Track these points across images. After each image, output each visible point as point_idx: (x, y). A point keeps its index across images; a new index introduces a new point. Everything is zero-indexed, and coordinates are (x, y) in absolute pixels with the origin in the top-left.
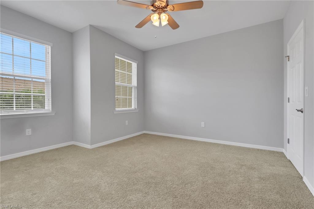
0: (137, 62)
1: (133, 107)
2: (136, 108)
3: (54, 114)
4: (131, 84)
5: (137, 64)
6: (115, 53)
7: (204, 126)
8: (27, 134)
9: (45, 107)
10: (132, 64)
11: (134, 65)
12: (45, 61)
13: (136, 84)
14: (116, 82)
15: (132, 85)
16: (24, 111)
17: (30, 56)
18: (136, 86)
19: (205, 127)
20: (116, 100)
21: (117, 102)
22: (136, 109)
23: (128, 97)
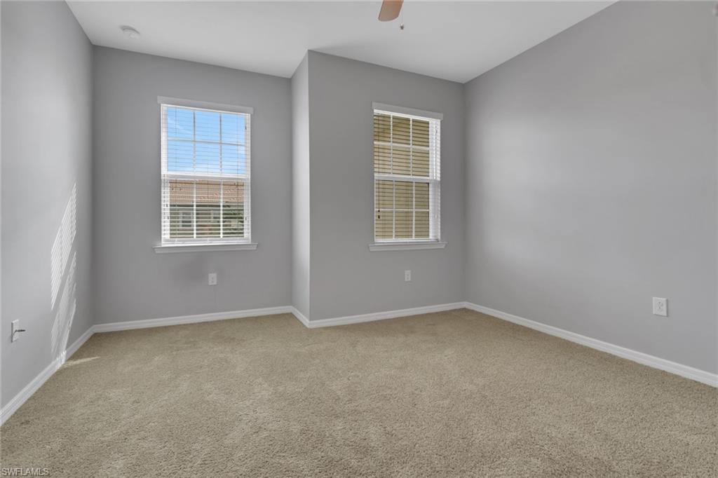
0: (441, 115)
1: (431, 236)
2: (439, 238)
3: (254, 248)
4: (428, 176)
5: (441, 122)
6: (374, 104)
7: (664, 313)
8: (210, 283)
9: (243, 233)
10: (428, 123)
11: (435, 125)
12: (243, 144)
13: (439, 175)
14: (376, 175)
15: (430, 178)
16: (206, 240)
17: (219, 139)
18: (439, 179)
19: (668, 316)
20: (376, 218)
21: (378, 222)
22: (437, 240)
23: (414, 210)
